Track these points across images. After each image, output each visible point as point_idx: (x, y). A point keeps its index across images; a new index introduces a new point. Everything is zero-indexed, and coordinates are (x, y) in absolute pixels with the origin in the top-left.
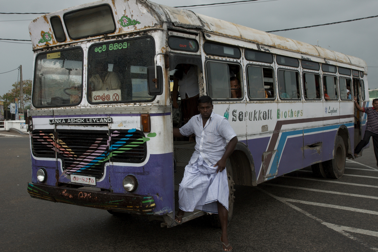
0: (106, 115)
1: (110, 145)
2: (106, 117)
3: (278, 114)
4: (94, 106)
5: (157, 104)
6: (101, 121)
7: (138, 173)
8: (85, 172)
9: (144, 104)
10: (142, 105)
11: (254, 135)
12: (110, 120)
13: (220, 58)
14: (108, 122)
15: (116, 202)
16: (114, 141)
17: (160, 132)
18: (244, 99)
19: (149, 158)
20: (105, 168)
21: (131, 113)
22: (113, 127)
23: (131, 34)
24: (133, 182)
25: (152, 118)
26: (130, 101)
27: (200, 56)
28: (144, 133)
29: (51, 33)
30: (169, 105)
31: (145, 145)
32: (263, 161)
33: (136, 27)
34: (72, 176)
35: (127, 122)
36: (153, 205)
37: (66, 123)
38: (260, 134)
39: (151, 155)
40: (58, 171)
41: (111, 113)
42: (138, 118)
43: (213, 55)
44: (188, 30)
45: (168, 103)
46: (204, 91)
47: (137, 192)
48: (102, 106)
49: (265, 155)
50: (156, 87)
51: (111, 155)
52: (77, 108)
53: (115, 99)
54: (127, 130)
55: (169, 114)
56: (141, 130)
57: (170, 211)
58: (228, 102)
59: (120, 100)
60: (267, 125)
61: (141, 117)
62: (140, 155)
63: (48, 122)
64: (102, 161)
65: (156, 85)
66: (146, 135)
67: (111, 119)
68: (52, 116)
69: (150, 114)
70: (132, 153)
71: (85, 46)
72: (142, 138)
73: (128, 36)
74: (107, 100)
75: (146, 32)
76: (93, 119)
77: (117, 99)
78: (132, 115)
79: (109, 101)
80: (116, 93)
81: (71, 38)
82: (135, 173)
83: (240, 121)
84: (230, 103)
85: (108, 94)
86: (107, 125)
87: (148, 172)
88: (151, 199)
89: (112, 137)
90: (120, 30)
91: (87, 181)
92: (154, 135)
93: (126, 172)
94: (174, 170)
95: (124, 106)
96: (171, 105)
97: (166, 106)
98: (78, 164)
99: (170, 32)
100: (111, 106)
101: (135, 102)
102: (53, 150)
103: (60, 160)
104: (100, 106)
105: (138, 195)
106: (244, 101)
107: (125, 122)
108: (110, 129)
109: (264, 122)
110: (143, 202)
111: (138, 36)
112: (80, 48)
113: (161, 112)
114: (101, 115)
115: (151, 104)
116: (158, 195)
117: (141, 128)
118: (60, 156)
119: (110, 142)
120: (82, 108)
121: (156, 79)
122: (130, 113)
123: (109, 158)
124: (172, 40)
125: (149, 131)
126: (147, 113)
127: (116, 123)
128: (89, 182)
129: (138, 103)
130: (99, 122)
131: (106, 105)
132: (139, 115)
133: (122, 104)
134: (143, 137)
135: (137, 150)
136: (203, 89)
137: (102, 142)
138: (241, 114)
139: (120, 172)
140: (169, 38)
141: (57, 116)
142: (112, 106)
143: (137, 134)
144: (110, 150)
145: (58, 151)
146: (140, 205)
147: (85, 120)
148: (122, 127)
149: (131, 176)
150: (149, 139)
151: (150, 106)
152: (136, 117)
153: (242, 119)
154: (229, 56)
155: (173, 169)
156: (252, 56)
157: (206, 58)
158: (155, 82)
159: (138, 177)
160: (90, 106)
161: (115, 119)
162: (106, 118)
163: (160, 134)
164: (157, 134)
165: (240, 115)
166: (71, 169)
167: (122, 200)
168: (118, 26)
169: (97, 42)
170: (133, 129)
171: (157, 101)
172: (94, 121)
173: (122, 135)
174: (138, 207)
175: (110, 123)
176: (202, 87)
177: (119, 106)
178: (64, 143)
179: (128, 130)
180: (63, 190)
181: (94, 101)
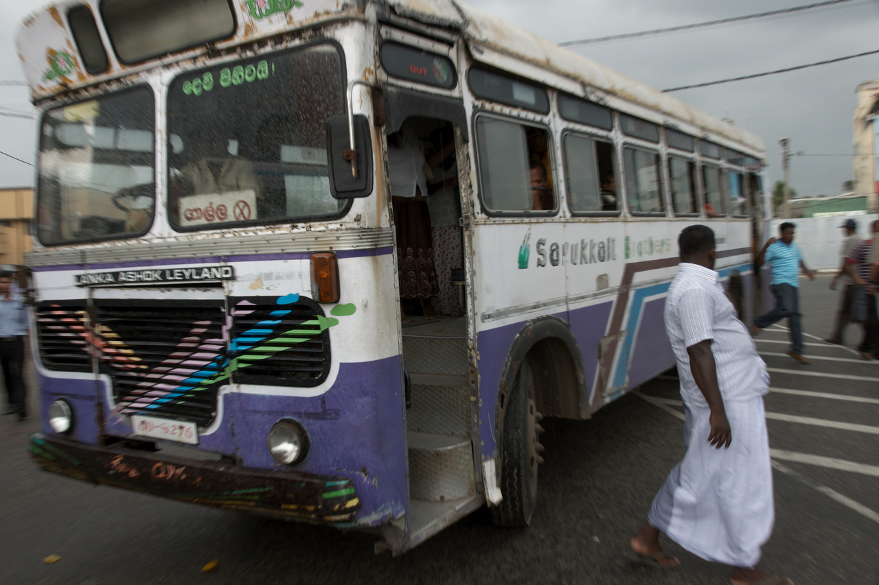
0: (218, 259)
1: (231, 337)
2: (217, 265)
3: (627, 248)
4: (186, 236)
5: (355, 225)
6: (204, 275)
7: (308, 415)
8: (168, 410)
9: (318, 227)
10: (312, 229)
11: (583, 298)
12: (227, 272)
13: (506, 110)
14: (222, 279)
15: (253, 494)
16: (240, 327)
17: (365, 302)
18: (561, 214)
19: (337, 374)
20: (220, 399)
21: (283, 250)
22: (237, 289)
23: (278, 38)
24: (296, 438)
25: (342, 262)
26: (280, 218)
27: (461, 99)
28: (322, 306)
29: (70, 52)
30: (389, 226)
31: (325, 336)
32: (599, 357)
33: (291, 18)
34: (137, 420)
35: (274, 277)
36: (353, 503)
37: (117, 282)
38: (595, 295)
39: (343, 365)
40: (101, 406)
41: (229, 254)
42: (305, 265)
43: (491, 101)
44: (429, 31)
45: (386, 222)
46: (472, 192)
47: (308, 466)
48: (205, 236)
49: (605, 343)
50: (354, 173)
51: (234, 365)
52: (143, 242)
53: (239, 216)
54: (276, 298)
55: (388, 251)
56: (313, 296)
57: (398, 513)
58: (526, 220)
59: (253, 216)
60: (605, 275)
61: (313, 263)
62: (312, 364)
63: (73, 282)
64: (211, 382)
65: (353, 170)
66: (327, 310)
67: (229, 269)
68: (81, 266)
69: (338, 251)
70: (290, 359)
71: (159, 80)
72: (316, 319)
73: (270, 43)
74: (220, 219)
75: (320, 29)
76: (184, 271)
77: (246, 215)
78: (286, 256)
79: (226, 221)
80: (242, 199)
81: (123, 62)
82: (299, 414)
83: (554, 265)
84: (530, 223)
85: (221, 203)
86: (219, 286)
87: (337, 412)
88: (346, 487)
89: (236, 318)
90: (249, 29)
91: (174, 433)
92: (350, 309)
93: (277, 412)
94: (406, 401)
95: (263, 232)
96: (394, 227)
97: (380, 229)
98: (151, 389)
99: (383, 30)
100: (229, 234)
101: (294, 221)
102: (85, 353)
103: (105, 378)
104: (201, 236)
105: (312, 476)
106: (561, 217)
107: (268, 276)
108: (228, 297)
109: (599, 268)
110: (326, 496)
111: (297, 42)
112: (147, 88)
113: (366, 246)
114: (203, 260)
115: (338, 226)
116: (364, 470)
117: (312, 293)
118: (105, 367)
119: (230, 331)
120: (156, 241)
121: (352, 152)
122: (280, 251)
123: (228, 374)
124: (388, 50)
125: (335, 298)
126: (328, 249)
127: (243, 281)
128: (180, 434)
129: (303, 225)
130: (198, 277)
131: (217, 233)
132: (305, 256)
133: (258, 228)
134: (319, 316)
135: (305, 352)
136: (471, 186)
137: (210, 331)
138: (555, 249)
139: (259, 412)
140: (384, 45)
141: (93, 266)
142: (231, 235)
143: (303, 309)
144: (231, 351)
145: (98, 354)
146: (316, 504)
147: (163, 273)
148: (260, 289)
149: (289, 421)
150: (336, 322)
151: (337, 230)
152: (299, 261)
153: (557, 260)
154: (526, 107)
155: (404, 399)
156: (573, 109)
157: (475, 107)
158: (349, 161)
159: (310, 426)
160: (175, 237)
161: (241, 268)
162: (217, 268)
163: (366, 306)
164: (357, 306)
165: (552, 251)
166: (133, 401)
167: (267, 489)
168: (243, 18)
169: (189, 66)
170: (290, 295)
171: (355, 217)
172: (187, 274)
173: (260, 312)
174: (311, 508)
175: (227, 279)
176: (469, 181)
177: (251, 234)
178: (113, 335)
179: (278, 297)
180: (113, 457)
181: (185, 223)
